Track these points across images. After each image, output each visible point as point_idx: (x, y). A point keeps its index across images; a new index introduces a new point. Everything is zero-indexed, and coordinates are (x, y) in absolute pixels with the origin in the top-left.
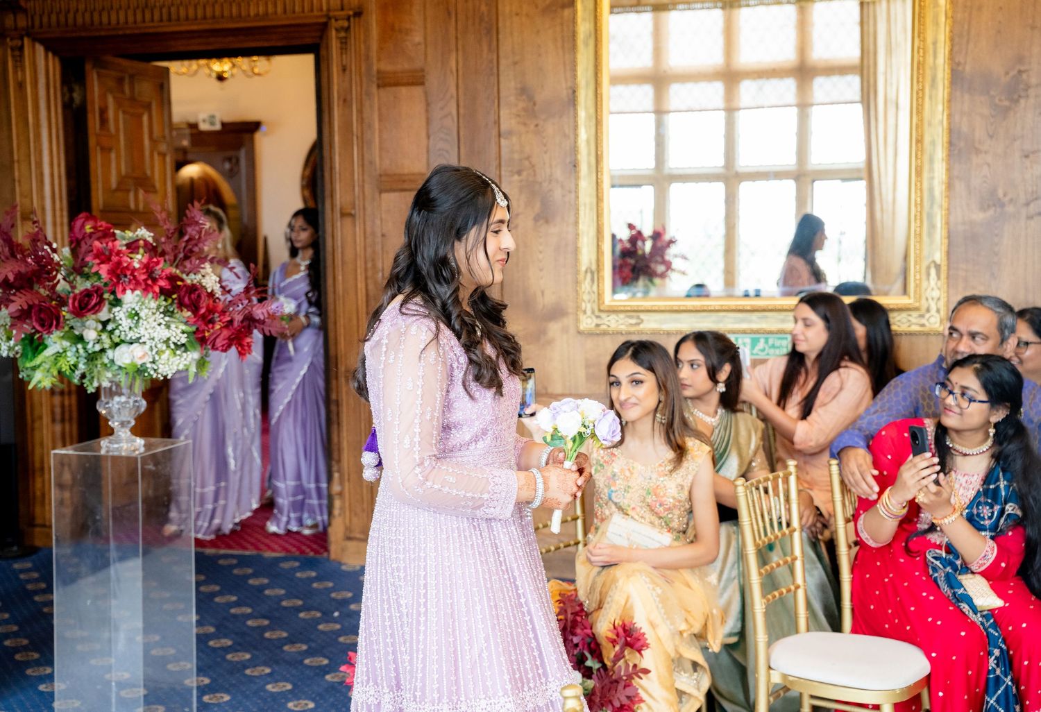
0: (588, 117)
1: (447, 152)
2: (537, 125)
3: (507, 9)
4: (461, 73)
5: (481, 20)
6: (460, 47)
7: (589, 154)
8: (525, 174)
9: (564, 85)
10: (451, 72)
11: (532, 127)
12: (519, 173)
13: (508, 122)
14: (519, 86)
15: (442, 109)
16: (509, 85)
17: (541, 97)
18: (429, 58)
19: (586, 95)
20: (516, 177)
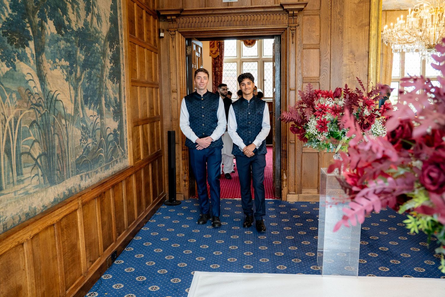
0: (374, 60)
1: (326, 70)
2: (355, 63)
3: (347, 26)
4: (332, 45)
5: (340, 29)
6: (332, 37)
7: (373, 72)
8: (351, 78)
9: (365, 50)
10: (329, 45)
11: (354, 63)
12: (349, 77)
13: (346, 61)
14: (350, 50)
15: (325, 56)
16: (346, 50)
17: (357, 54)
18: (322, 40)
19: (373, 54)
20: (348, 79)
